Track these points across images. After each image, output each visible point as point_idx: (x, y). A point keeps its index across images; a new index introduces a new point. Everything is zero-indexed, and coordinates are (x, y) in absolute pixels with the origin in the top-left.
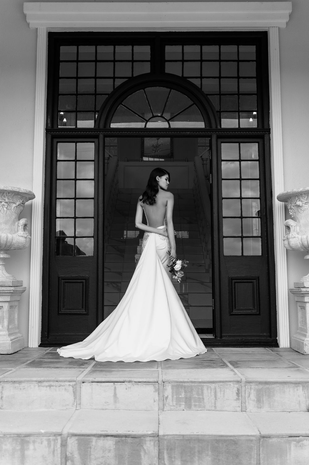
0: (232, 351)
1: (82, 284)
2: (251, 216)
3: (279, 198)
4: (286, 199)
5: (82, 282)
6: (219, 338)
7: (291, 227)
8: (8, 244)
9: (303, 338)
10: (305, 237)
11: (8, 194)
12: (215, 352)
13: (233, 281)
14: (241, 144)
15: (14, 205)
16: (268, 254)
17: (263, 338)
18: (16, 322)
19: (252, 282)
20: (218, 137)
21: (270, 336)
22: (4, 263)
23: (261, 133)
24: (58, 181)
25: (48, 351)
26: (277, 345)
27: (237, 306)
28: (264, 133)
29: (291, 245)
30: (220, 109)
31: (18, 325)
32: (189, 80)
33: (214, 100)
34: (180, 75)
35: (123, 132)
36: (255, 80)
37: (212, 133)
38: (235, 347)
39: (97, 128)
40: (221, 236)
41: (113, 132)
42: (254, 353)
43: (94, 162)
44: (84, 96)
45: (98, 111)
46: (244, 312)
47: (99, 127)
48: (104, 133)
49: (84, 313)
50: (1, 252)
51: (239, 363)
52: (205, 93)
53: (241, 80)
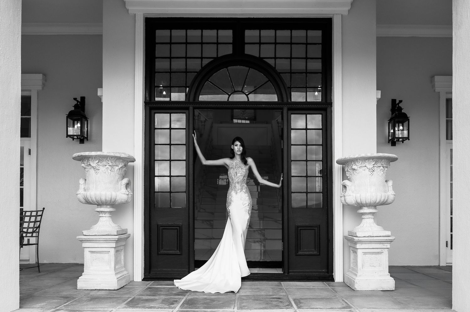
0: (297, 286)
1: (176, 230)
2: (314, 175)
3: (338, 162)
4: (344, 163)
5: (177, 229)
6: (286, 274)
7: (347, 187)
8: (113, 200)
9: (354, 277)
10: (359, 195)
11: (111, 159)
12: (283, 287)
13: (299, 228)
14: (308, 115)
15: (117, 168)
16: (328, 207)
17: (322, 274)
18: (123, 263)
19: (314, 229)
20: (289, 109)
21: (328, 272)
22: (110, 216)
23: (325, 106)
24: (155, 146)
25: (148, 286)
26: (332, 279)
27: (301, 248)
28: (327, 106)
29: (347, 201)
30: (291, 86)
31: (124, 264)
32: (265, 60)
33: (286, 78)
34: (258, 56)
35: (210, 105)
36: (320, 60)
37: (283, 106)
38: (299, 281)
39: (187, 101)
40: (289, 192)
41: (200, 105)
42: (315, 288)
43: (185, 130)
44: (176, 73)
45: (188, 87)
46: (307, 253)
47: (189, 100)
48: (194, 105)
49: (179, 253)
50: (108, 207)
51: (302, 301)
52: (279, 71)
53: (308, 60)
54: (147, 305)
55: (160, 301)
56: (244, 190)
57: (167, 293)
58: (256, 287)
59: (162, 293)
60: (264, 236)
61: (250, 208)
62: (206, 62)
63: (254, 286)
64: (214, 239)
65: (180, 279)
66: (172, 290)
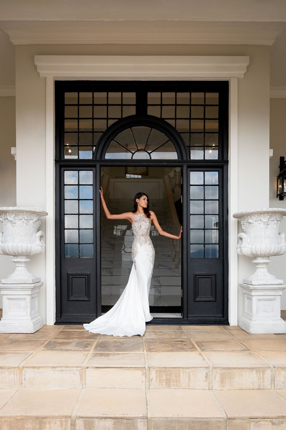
0: (196, 329)
1: (85, 278)
2: (211, 228)
3: (235, 216)
4: (240, 217)
5: (85, 277)
6: (186, 318)
7: (243, 239)
8: (28, 252)
9: (249, 321)
10: (254, 247)
11: (26, 213)
12: (184, 330)
13: (197, 277)
14: (205, 172)
15: (32, 222)
16: (223, 257)
17: (218, 318)
18: (37, 308)
19: (211, 278)
20: (188, 167)
21: (223, 317)
22: (26, 266)
23: (221, 164)
24: (65, 201)
25: (61, 330)
26: (228, 324)
27: (199, 295)
28: (223, 164)
29: (243, 252)
30: (190, 145)
31: (38, 310)
32: (166, 120)
33: (185, 137)
34: (159, 117)
35: (115, 163)
36: (217, 121)
37: (183, 163)
38: (197, 325)
39: (94, 159)
40: (188, 244)
41: (107, 163)
42: (213, 331)
43: (92, 186)
44: (84, 133)
45: (95, 146)
46: (205, 299)
47: (96, 159)
48: (100, 163)
49: (87, 300)
50: (23, 258)
51: (204, 344)
52: (179, 131)
53: (206, 121)
54: (63, 348)
55: (75, 344)
56: (148, 242)
57: (79, 336)
58: (159, 330)
59: (75, 336)
60: (159, 282)
61: (153, 258)
62: (111, 122)
63: (157, 330)
64: (114, 285)
65: (89, 323)
66: (83, 334)
